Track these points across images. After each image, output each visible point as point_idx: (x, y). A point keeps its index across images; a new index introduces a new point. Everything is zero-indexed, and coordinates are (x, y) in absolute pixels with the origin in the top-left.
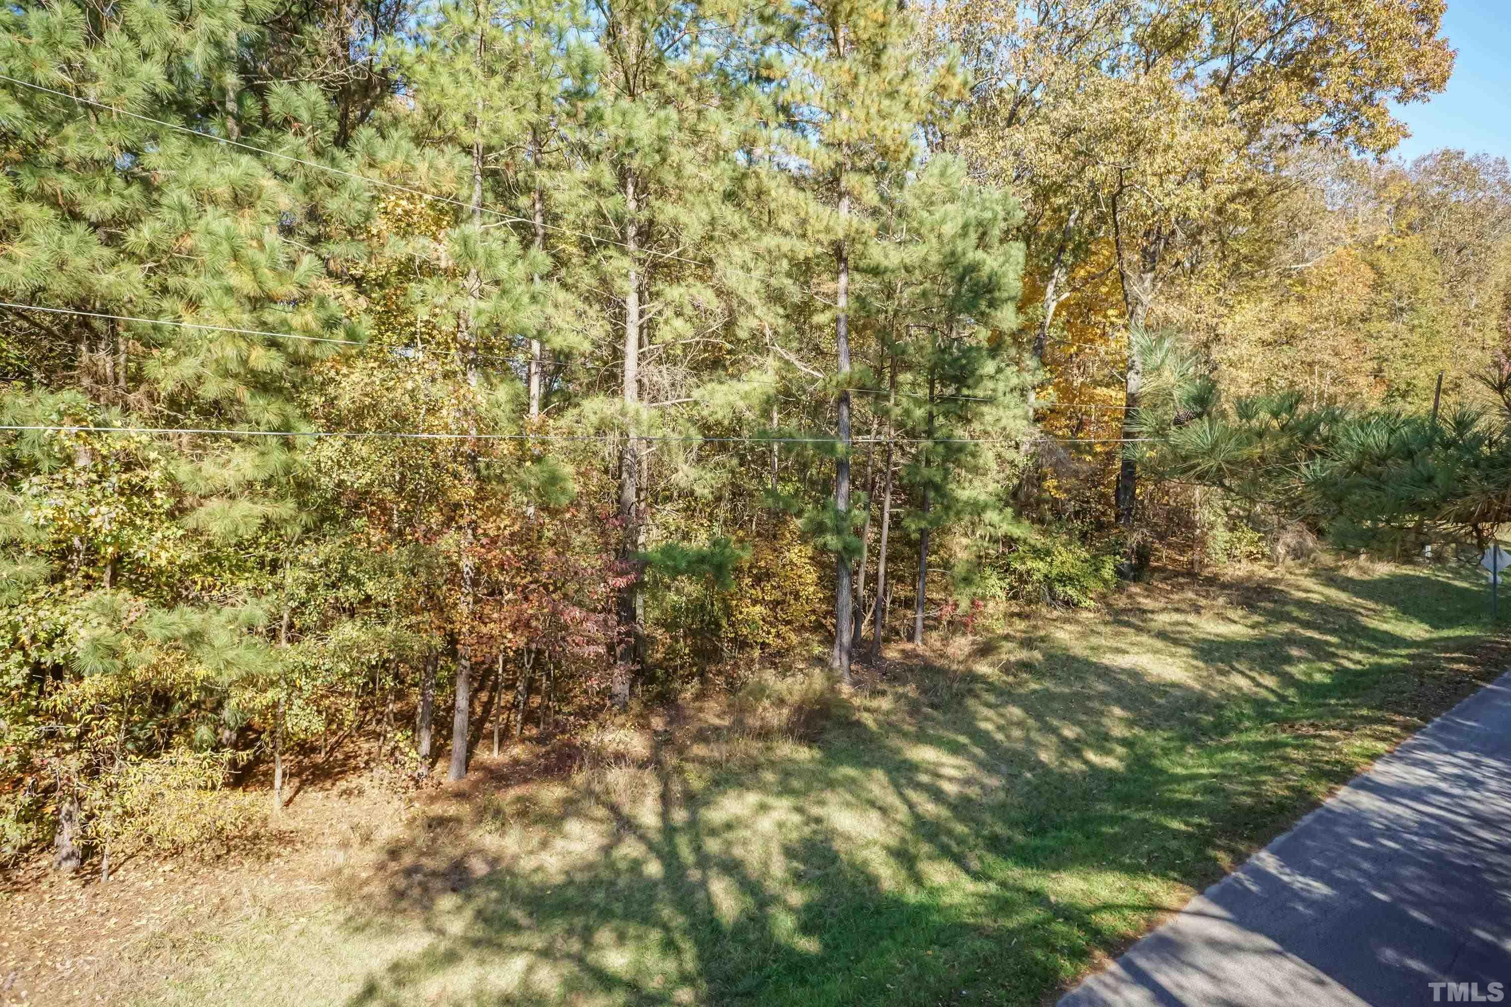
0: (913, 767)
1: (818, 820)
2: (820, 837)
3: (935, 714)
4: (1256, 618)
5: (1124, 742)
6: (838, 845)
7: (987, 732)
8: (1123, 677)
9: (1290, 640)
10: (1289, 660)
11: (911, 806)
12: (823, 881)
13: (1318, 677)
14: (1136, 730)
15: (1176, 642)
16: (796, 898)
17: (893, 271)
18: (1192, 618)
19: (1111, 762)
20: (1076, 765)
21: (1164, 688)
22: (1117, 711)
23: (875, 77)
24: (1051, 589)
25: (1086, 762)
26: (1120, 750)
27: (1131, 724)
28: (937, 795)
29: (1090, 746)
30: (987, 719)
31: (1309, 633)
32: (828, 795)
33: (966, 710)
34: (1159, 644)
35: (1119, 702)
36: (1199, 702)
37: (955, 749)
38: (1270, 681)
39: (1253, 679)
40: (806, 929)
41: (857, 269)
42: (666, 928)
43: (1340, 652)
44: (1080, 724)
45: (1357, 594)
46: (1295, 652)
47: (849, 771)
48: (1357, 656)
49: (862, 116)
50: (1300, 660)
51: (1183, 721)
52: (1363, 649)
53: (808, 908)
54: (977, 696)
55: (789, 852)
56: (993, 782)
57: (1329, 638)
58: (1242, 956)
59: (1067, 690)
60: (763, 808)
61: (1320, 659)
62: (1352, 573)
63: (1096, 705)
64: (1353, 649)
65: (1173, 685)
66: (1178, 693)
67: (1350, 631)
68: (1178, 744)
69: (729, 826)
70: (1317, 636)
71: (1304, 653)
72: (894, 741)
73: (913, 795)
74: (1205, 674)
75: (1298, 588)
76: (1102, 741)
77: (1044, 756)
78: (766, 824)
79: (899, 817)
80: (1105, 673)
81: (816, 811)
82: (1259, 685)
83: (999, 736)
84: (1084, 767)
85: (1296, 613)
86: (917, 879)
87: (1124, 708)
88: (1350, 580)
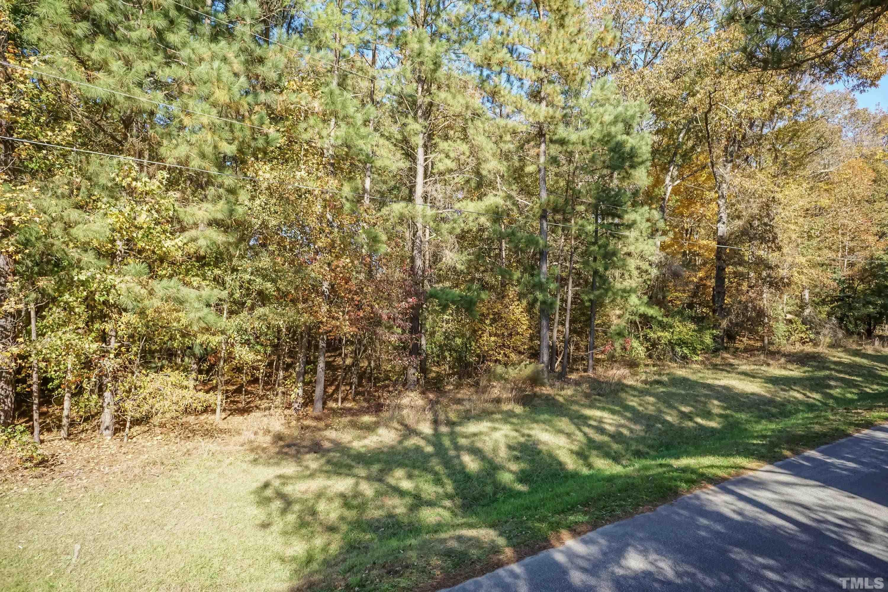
0: (586, 418)
1: (529, 436)
2: (530, 443)
3: (601, 398)
4: (806, 369)
5: (721, 416)
6: (540, 447)
7: (634, 407)
8: (720, 389)
9: (830, 378)
10: (830, 387)
11: (585, 434)
12: (532, 461)
13: (849, 396)
14: (728, 412)
15: (754, 377)
16: (514, 467)
17: (573, 144)
18: (764, 368)
19: (713, 424)
20: (690, 424)
21: (747, 395)
22: (716, 402)
23: (562, 31)
24: (673, 350)
25: (696, 423)
26: (718, 419)
27: (725, 408)
28: (601, 431)
29: (698, 415)
30: (632, 401)
31: (842, 375)
32: (535, 425)
33: (620, 397)
34: (742, 377)
35: (717, 398)
36: (771, 402)
37: (613, 412)
38: (817, 396)
39: (805, 395)
40: (521, 481)
41: (551, 141)
42: (436, 474)
43: (863, 385)
44: (692, 406)
45: (873, 360)
46: (832, 383)
47: (546, 416)
48: (875, 387)
49: (553, 50)
50: (836, 387)
51: (759, 410)
52: (878, 384)
53: (522, 471)
54: (626, 392)
55: (510, 447)
56: (637, 427)
57: (855, 378)
58: (797, 487)
59: (683, 392)
60: (495, 429)
61: (850, 387)
62: (870, 352)
63: (703, 399)
64: (873, 384)
65: (753, 394)
66: (756, 398)
67: (870, 376)
68: (756, 419)
69: (475, 435)
70: (847, 377)
71: (839, 384)
72: (575, 407)
73: (586, 430)
74: (773, 390)
75: (834, 356)
76: (708, 415)
77: (669, 418)
78: (497, 435)
79: (578, 438)
80: (709, 387)
81: (526, 432)
82: (808, 397)
83: (641, 408)
84: (695, 425)
85: (832, 366)
86: (590, 466)
87: (720, 401)
88: (870, 355)
